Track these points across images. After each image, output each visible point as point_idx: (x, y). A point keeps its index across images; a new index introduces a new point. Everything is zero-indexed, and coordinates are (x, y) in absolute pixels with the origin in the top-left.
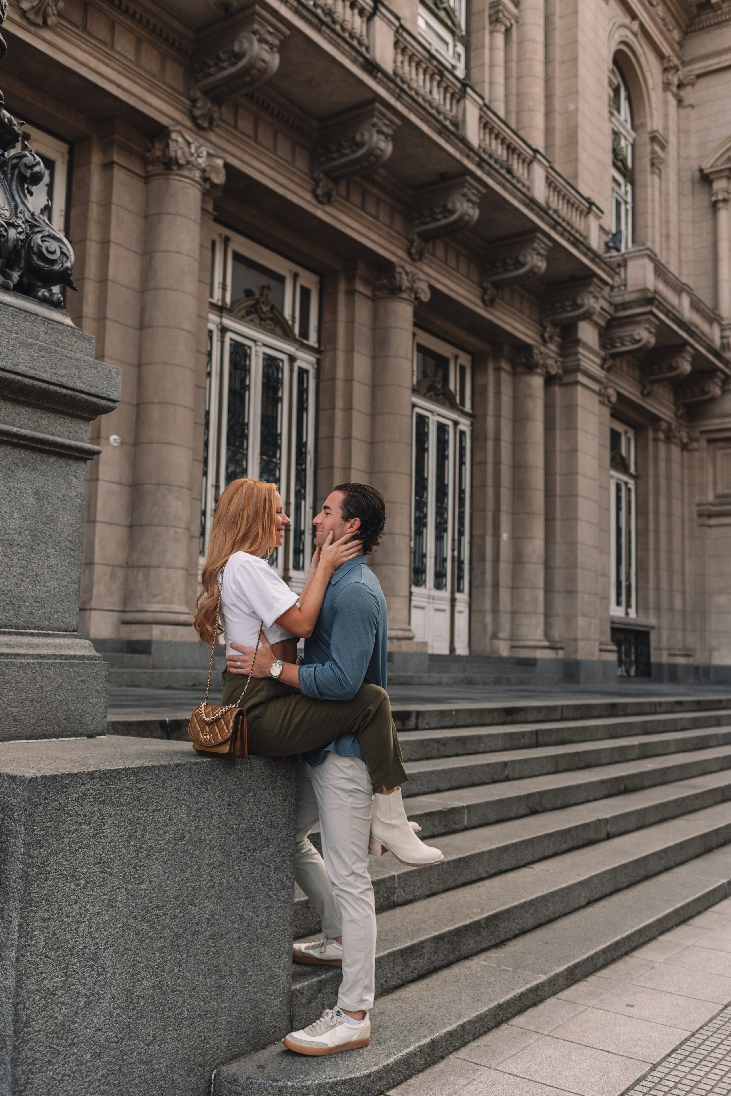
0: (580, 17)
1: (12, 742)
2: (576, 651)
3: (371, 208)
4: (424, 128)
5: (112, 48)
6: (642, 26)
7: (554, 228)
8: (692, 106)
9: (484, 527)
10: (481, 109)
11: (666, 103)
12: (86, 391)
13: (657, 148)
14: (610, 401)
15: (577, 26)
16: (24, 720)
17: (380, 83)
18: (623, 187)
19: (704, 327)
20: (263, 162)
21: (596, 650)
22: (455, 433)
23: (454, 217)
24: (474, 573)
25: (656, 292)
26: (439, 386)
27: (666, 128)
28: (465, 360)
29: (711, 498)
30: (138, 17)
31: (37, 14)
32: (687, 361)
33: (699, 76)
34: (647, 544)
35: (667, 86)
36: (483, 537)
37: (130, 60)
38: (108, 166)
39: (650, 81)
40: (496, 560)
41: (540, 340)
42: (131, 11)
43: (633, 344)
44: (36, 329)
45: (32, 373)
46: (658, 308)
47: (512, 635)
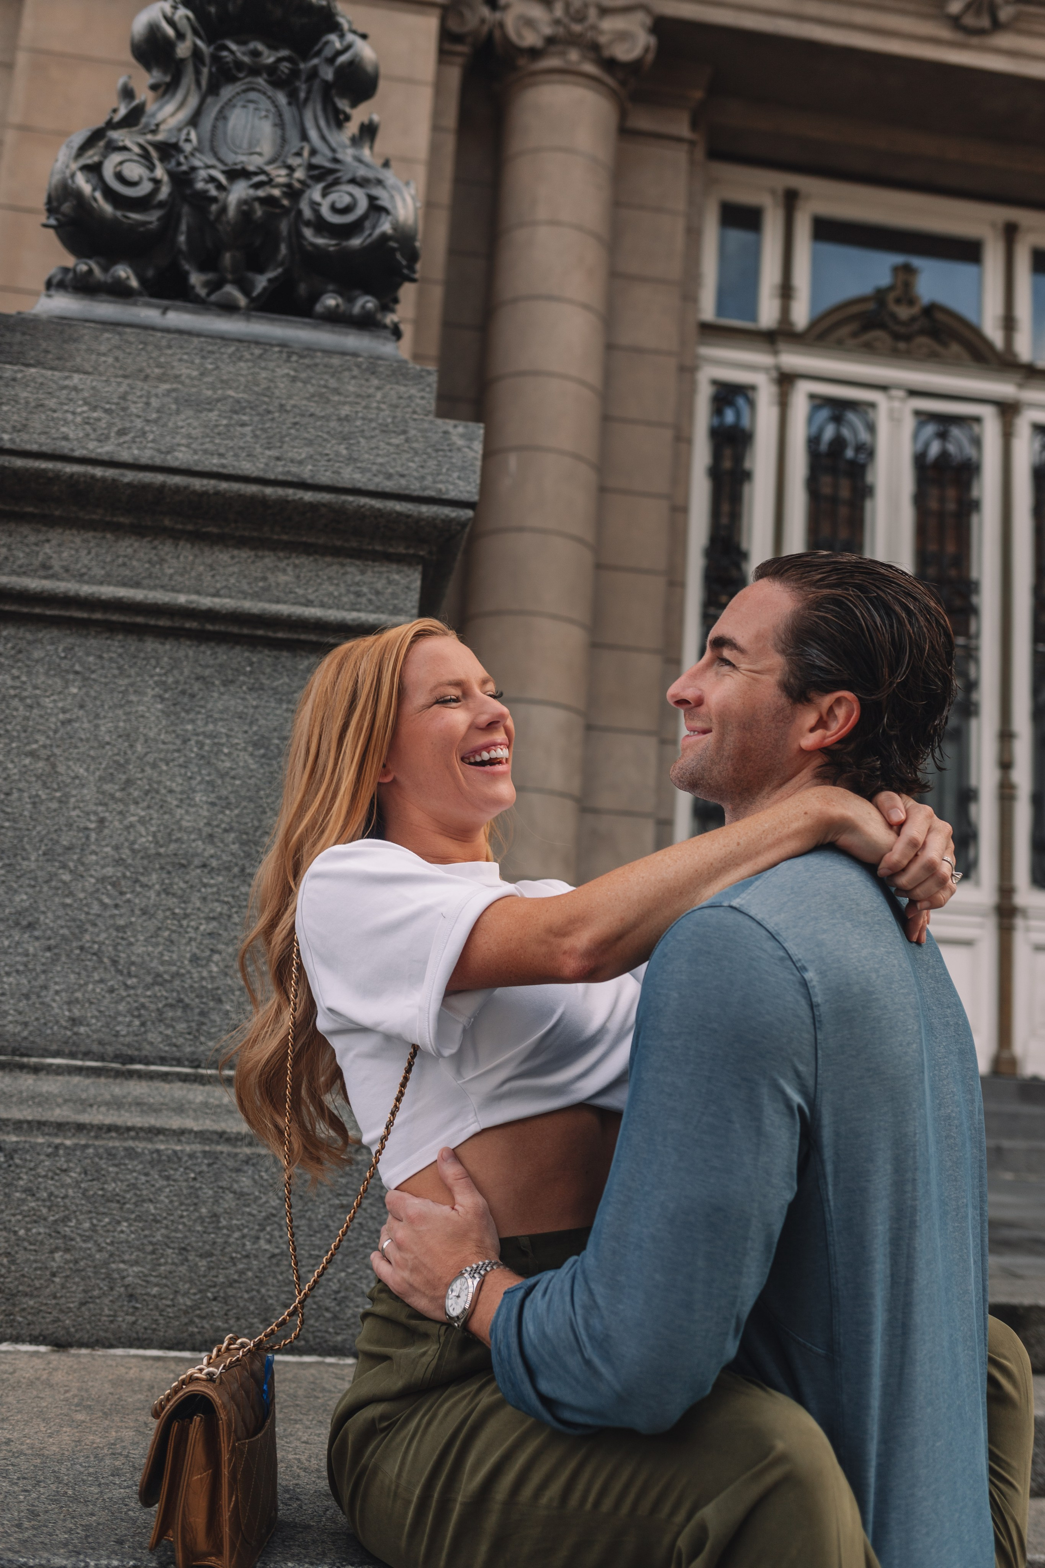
1: (119, 1352)
12: (371, 487)
16: (160, 1296)
31: (978, 13)
44: (264, 374)
45: (213, 463)
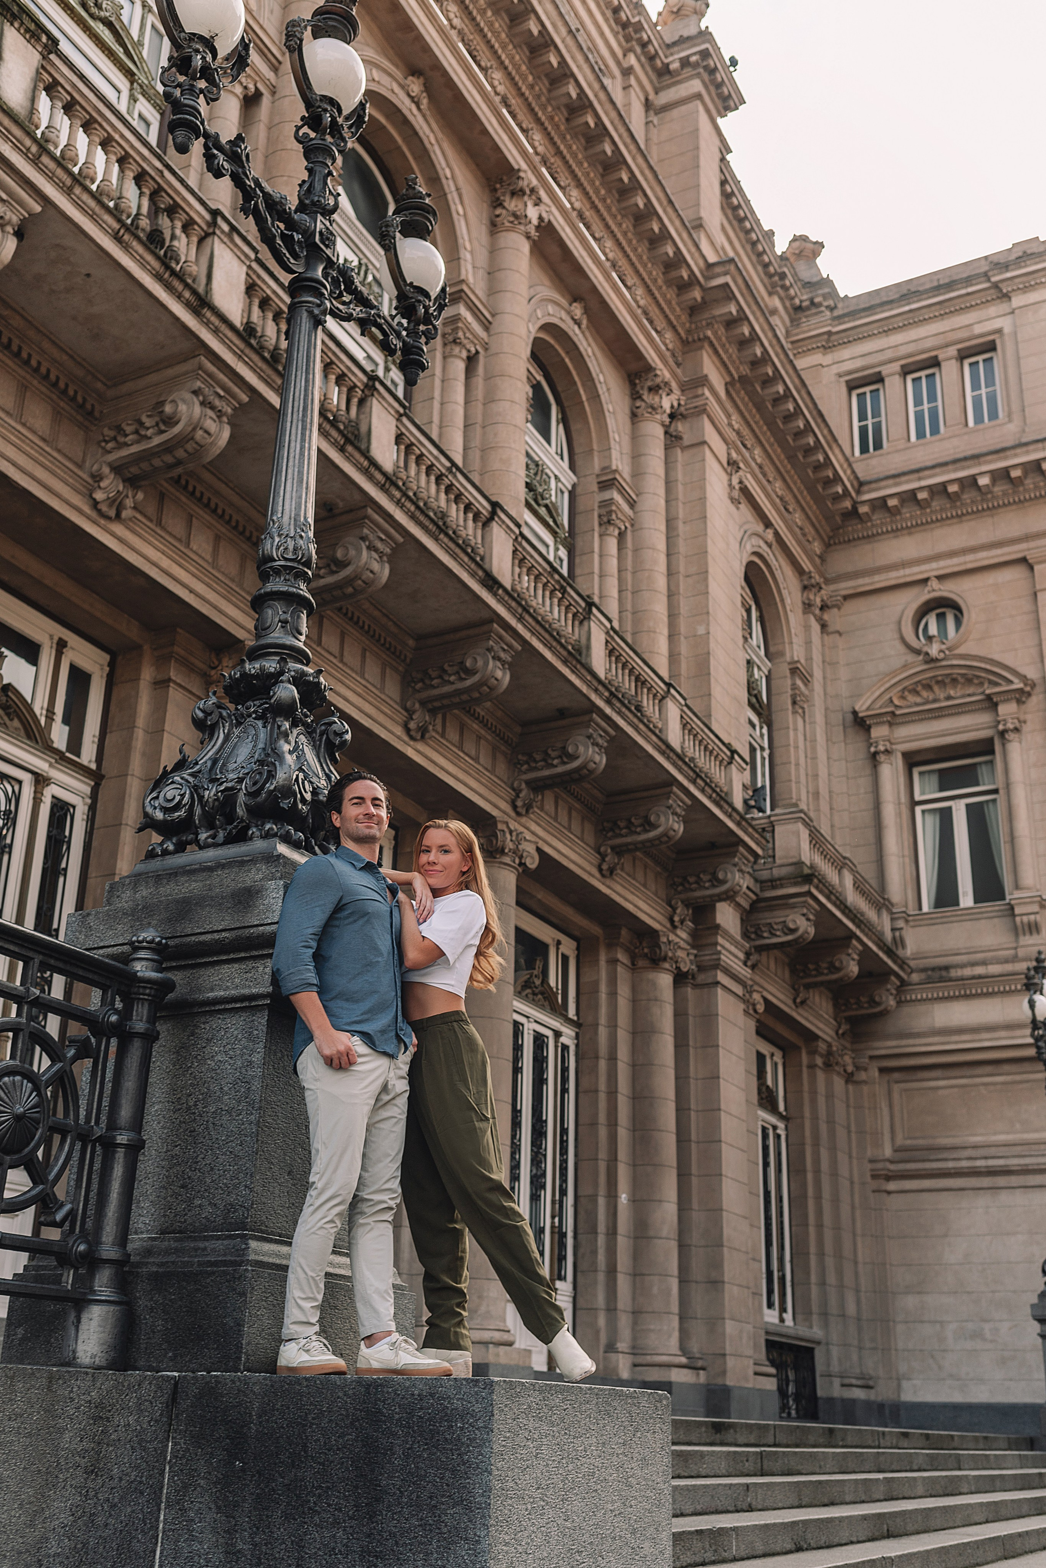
0: (709, 524)
2: (724, 1373)
3: (470, 747)
4: (548, 655)
5: (188, 545)
6: (776, 534)
7: (694, 782)
8: (840, 634)
9: (596, 1185)
10: (607, 633)
11: (807, 628)
13: (799, 683)
14: (755, 1011)
15: (706, 535)
17: (500, 600)
18: (758, 728)
19: (871, 914)
20: (348, 687)
21: (751, 1372)
22: (556, 1047)
23: (576, 764)
24: (581, 1251)
25: (812, 867)
26: (538, 982)
27: (809, 659)
28: (569, 947)
29: (888, 1152)
30: (220, 511)
31: (110, 506)
32: (853, 959)
33: (846, 598)
34: (806, 1216)
35: (807, 606)
36: (593, 1198)
37: (207, 561)
38: (162, 684)
39: (788, 601)
40: (612, 1232)
41: (668, 925)
42: (213, 505)
43: (786, 934)
46: (817, 888)
47: (634, 1347)
